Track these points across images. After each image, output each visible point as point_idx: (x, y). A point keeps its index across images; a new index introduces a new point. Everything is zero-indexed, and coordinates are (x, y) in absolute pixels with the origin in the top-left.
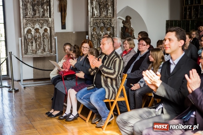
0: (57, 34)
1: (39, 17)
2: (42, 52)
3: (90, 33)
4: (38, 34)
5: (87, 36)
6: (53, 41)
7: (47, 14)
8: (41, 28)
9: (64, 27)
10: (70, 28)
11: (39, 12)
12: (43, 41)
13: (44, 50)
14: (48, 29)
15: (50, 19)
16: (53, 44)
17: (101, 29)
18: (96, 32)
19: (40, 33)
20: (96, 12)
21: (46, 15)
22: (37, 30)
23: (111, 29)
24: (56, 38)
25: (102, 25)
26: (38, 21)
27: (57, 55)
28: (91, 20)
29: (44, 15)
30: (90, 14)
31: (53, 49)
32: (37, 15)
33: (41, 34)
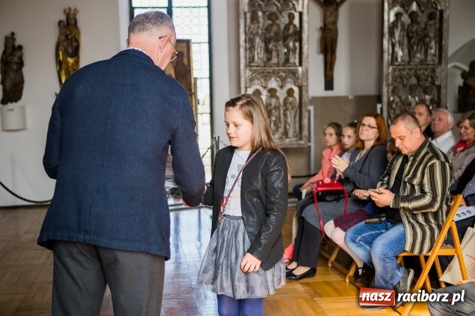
0: (315, 100)
1: (278, 65)
2: (281, 138)
3: (385, 99)
4: (273, 101)
5: (379, 106)
6: (305, 114)
7: (294, 59)
8: (282, 87)
9: (329, 85)
10: (342, 86)
11: (278, 55)
12: (285, 115)
13: (286, 133)
14: (296, 89)
15: (300, 69)
16: (305, 122)
17: (412, 90)
18: (400, 97)
19: (278, 98)
20: (400, 54)
21: (292, 60)
22: (272, 92)
23: (435, 91)
24: (311, 108)
25: (414, 81)
26: (276, 73)
27: (312, 144)
28: (388, 70)
29: (287, 60)
30: (387, 57)
31: (305, 133)
32: (274, 60)
33: (281, 101)
